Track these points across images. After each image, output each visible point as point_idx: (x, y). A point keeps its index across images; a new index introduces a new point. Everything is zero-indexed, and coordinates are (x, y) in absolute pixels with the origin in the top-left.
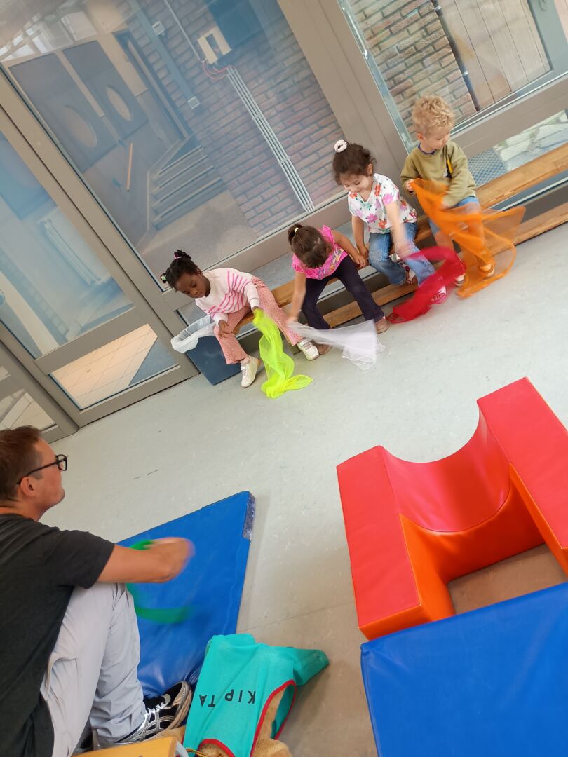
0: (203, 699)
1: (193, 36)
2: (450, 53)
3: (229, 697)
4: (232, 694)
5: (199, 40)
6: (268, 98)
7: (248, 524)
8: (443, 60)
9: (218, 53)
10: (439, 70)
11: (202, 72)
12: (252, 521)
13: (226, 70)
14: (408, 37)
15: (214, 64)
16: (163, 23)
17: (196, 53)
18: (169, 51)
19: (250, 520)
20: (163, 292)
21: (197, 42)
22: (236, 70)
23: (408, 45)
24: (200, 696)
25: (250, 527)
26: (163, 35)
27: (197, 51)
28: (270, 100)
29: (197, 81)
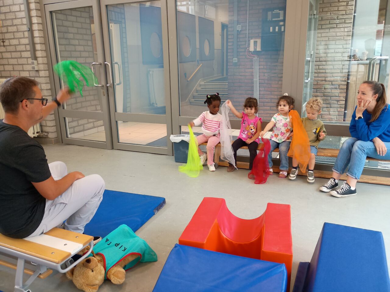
0: (107, 240)
1: (250, 38)
2: (344, 101)
3: (117, 245)
4: (118, 245)
5: (251, 40)
6: (264, 76)
7: (158, 208)
8: (340, 101)
9: (255, 48)
10: (336, 104)
11: (245, 52)
12: (160, 209)
13: (254, 56)
14: (330, 85)
15: (251, 51)
16: (242, 27)
17: (247, 44)
18: (238, 38)
19: (159, 208)
20: (180, 116)
21: (250, 41)
22: (258, 59)
23: (329, 88)
24: (107, 238)
25: (158, 210)
26: (239, 31)
27: (248, 44)
28: (265, 77)
29: (241, 54)
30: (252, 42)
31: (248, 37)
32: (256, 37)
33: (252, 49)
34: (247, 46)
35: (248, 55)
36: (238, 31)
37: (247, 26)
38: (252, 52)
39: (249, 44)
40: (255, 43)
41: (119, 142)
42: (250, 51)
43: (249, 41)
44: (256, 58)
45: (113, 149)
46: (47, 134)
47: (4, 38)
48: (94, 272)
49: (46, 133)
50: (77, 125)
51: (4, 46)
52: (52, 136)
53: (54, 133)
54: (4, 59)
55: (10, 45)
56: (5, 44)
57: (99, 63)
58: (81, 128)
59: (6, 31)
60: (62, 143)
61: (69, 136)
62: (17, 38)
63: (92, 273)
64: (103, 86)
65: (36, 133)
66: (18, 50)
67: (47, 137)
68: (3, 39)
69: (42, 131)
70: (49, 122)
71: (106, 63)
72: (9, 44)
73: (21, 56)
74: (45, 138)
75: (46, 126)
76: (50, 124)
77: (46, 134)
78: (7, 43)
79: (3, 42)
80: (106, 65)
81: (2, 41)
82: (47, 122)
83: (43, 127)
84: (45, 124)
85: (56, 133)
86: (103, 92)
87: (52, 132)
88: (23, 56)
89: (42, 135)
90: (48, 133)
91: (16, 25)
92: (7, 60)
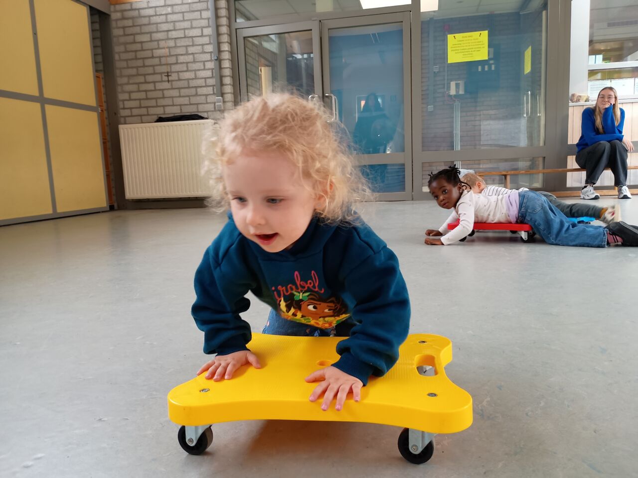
1: (450, 80)
5: (451, 83)
9: (457, 92)
11: (444, 96)
13: (455, 101)
16: (439, 67)
18: (434, 81)
22: (460, 103)
27: (447, 87)
29: (438, 99)
30: (453, 85)
31: (447, 80)
32: (459, 79)
33: (453, 92)
34: (446, 89)
35: (448, 100)
36: (435, 72)
37: (445, 67)
38: (453, 96)
39: (449, 88)
40: (457, 85)
42: (451, 94)
43: (449, 84)
44: (457, 104)
47: (169, 70)
51: (168, 81)
54: (166, 99)
55: (179, 80)
56: (170, 78)
59: (175, 62)
62: (191, 71)
66: (191, 85)
68: (168, 73)
71: (327, 95)
72: (177, 79)
73: (197, 93)
78: (174, 77)
79: (168, 76)
81: (166, 74)
88: (199, 94)
91: (192, 54)
92: (171, 99)
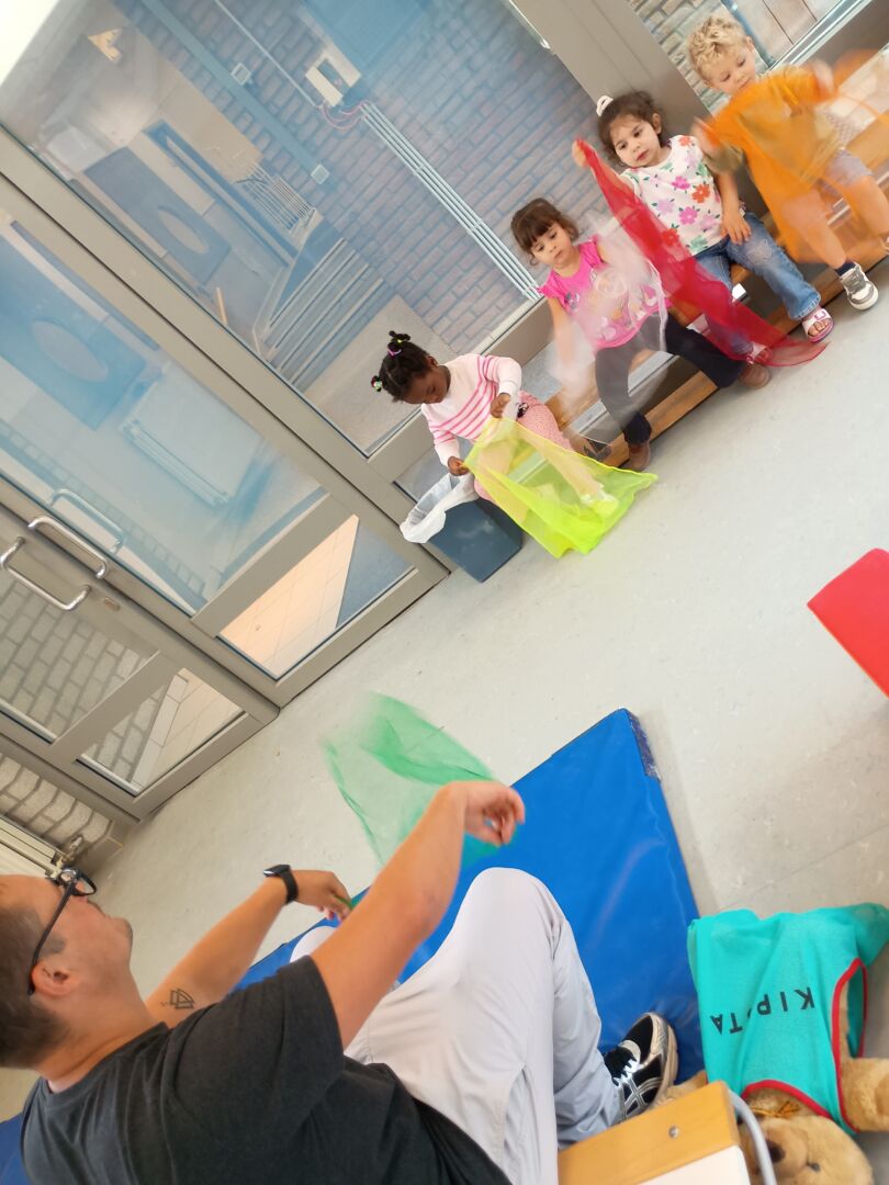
0: (718, 1021)
1: (299, 70)
3: (765, 1007)
4: (766, 1002)
5: (308, 75)
6: (431, 135)
7: (646, 756)
9: (341, 86)
11: (321, 124)
12: (649, 751)
13: (358, 110)
15: (338, 106)
16: (246, 63)
17: (308, 98)
18: (266, 106)
19: (646, 750)
20: (367, 458)
21: (305, 79)
22: (373, 105)
24: (712, 1018)
25: (651, 760)
26: (251, 82)
27: (308, 93)
28: (435, 137)
29: (318, 139)
30: (314, 76)
31: (292, 75)
32: (312, 54)
33: (333, 97)
34: (312, 102)
35: (340, 124)
36: (247, 86)
37: (257, 48)
38: (342, 104)
39: (313, 92)
40: (327, 71)
41: (277, 680)
42: (334, 105)
43: (304, 82)
45: (278, 709)
46: (80, 839)
48: (823, 1163)
49: (75, 840)
50: (119, 740)
52: (95, 831)
53: (94, 820)
57: (16, 544)
58: (135, 736)
60: (138, 820)
61: (135, 788)
63: (822, 1173)
64: (90, 590)
65: (51, 867)
67: (87, 848)
69: (60, 846)
70: (53, 807)
71: (31, 525)
74: (85, 852)
75: (56, 825)
76: (57, 812)
77: (76, 843)
80: (38, 532)
82: (46, 814)
83: (52, 834)
84: (48, 825)
85: (97, 814)
86: (107, 603)
87: (88, 824)
89: (72, 853)
90: (78, 835)
